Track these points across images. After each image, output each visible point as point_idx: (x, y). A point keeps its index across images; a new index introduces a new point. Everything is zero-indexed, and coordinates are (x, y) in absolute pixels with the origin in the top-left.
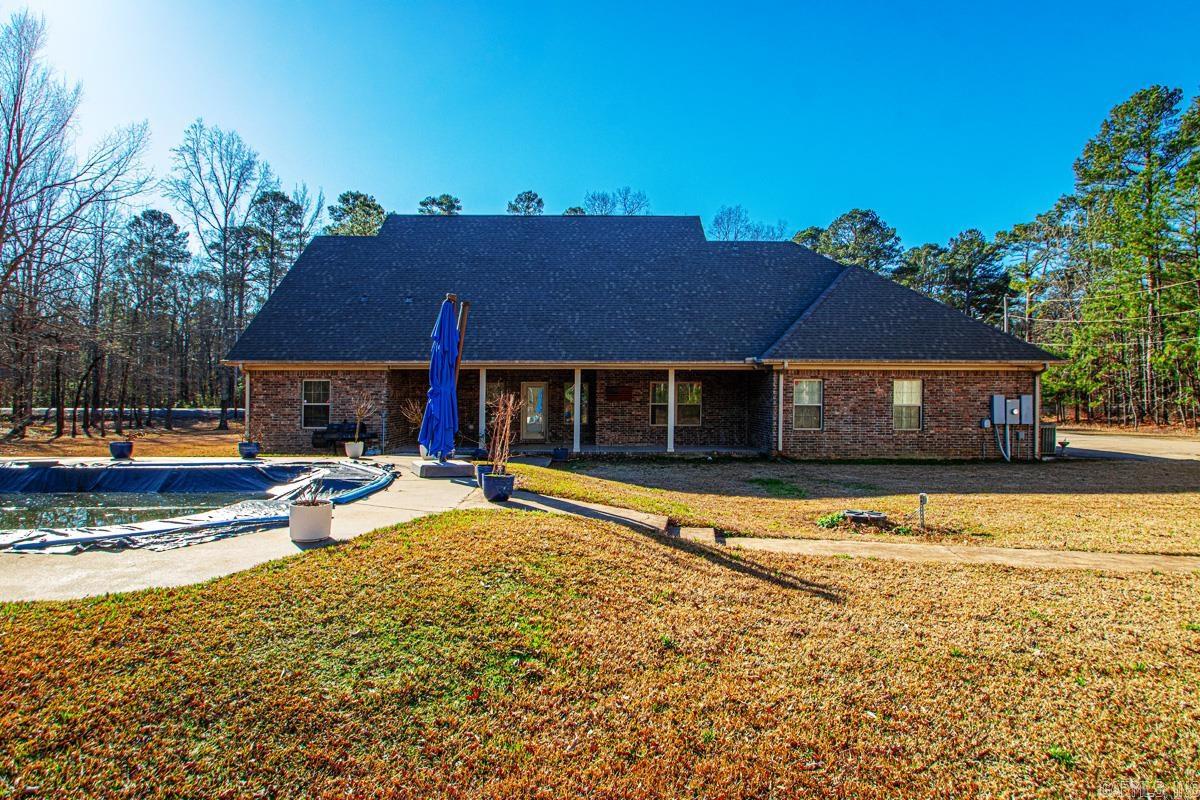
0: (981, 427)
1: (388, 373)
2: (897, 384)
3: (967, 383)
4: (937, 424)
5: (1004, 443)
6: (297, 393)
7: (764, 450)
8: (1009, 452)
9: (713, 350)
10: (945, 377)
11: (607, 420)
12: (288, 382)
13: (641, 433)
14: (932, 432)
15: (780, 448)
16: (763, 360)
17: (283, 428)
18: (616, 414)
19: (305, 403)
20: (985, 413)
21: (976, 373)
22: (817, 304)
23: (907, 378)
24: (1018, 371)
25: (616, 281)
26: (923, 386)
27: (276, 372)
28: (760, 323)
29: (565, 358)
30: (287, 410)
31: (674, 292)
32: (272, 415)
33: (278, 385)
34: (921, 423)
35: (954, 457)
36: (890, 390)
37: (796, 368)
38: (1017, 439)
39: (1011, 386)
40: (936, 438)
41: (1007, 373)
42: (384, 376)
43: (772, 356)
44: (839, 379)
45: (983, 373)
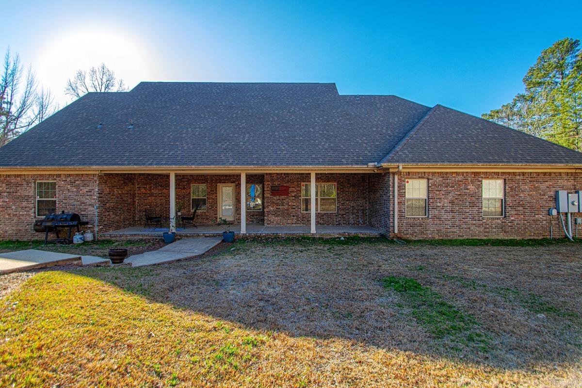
0: (549, 215)
1: (99, 176)
2: (485, 183)
3: (537, 182)
4: (516, 212)
5: (567, 226)
6: (31, 191)
7: (382, 231)
8: (571, 234)
9: (344, 158)
10: (521, 177)
11: (272, 209)
12: (25, 183)
13: (295, 218)
14: (512, 218)
15: (396, 232)
16: (383, 164)
17: (21, 217)
18: (278, 204)
19: (38, 198)
20: (552, 204)
21: (545, 174)
22: (417, 127)
23: (493, 178)
24: (576, 173)
25: (278, 116)
26: (505, 184)
27: (15, 176)
28: (377, 141)
29: (231, 164)
30: (24, 204)
31: (316, 122)
32: (13, 207)
33: (18, 185)
34: (503, 212)
35: (529, 238)
36: (480, 187)
37: (407, 170)
38: (576, 224)
39: (570, 184)
40: (515, 223)
41: (567, 174)
42: (96, 178)
43: (389, 161)
44: (440, 179)
45: (550, 174)
